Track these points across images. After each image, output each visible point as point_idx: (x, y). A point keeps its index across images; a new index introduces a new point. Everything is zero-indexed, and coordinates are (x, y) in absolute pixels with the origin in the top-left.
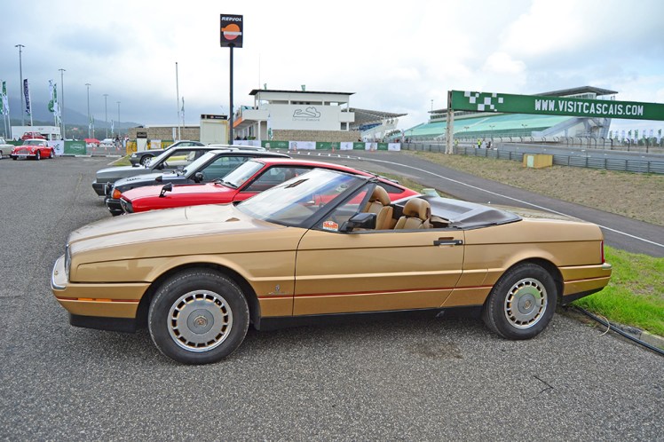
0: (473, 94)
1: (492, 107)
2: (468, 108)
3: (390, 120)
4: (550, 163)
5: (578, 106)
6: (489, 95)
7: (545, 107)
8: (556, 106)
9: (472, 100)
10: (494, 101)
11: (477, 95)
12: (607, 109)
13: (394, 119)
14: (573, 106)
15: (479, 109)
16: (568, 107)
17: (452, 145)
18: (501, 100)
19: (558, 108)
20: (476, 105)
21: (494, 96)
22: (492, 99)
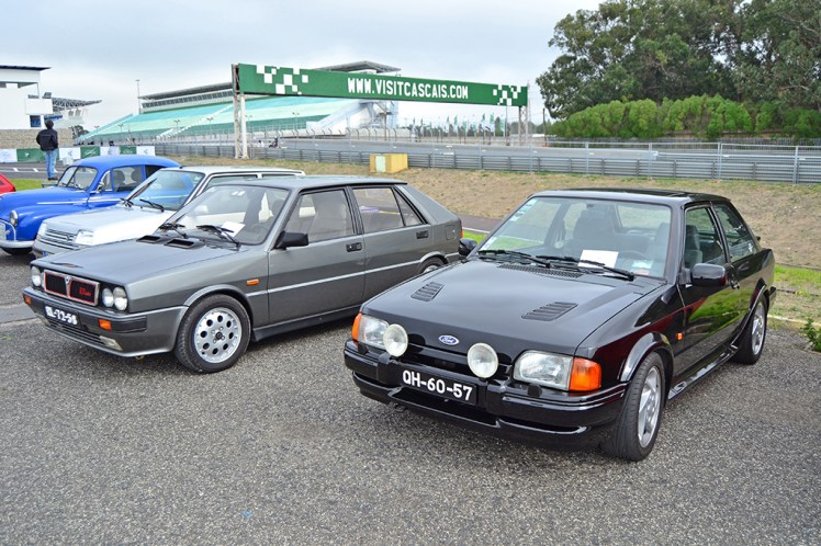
0: (268, 70)
1: (295, 89)
2: (262, 91)
3: (74, 110)
4: (406, 166)
5: (398, 86)
6: (290, 71)
7: (360, 88)
8: (374, 87)
9: (268, 79)
10: (297, 79)
11: (274, 72)
12: (430, 91)
13: (80, 108)
14: (392, 86)
15: (278, 92)
16: (387, 89)
17: (245, 145)
18: (305, 79)
19: (376, 91)
20: (273, 86)
21: (296, 72)
22: (294, 76)
